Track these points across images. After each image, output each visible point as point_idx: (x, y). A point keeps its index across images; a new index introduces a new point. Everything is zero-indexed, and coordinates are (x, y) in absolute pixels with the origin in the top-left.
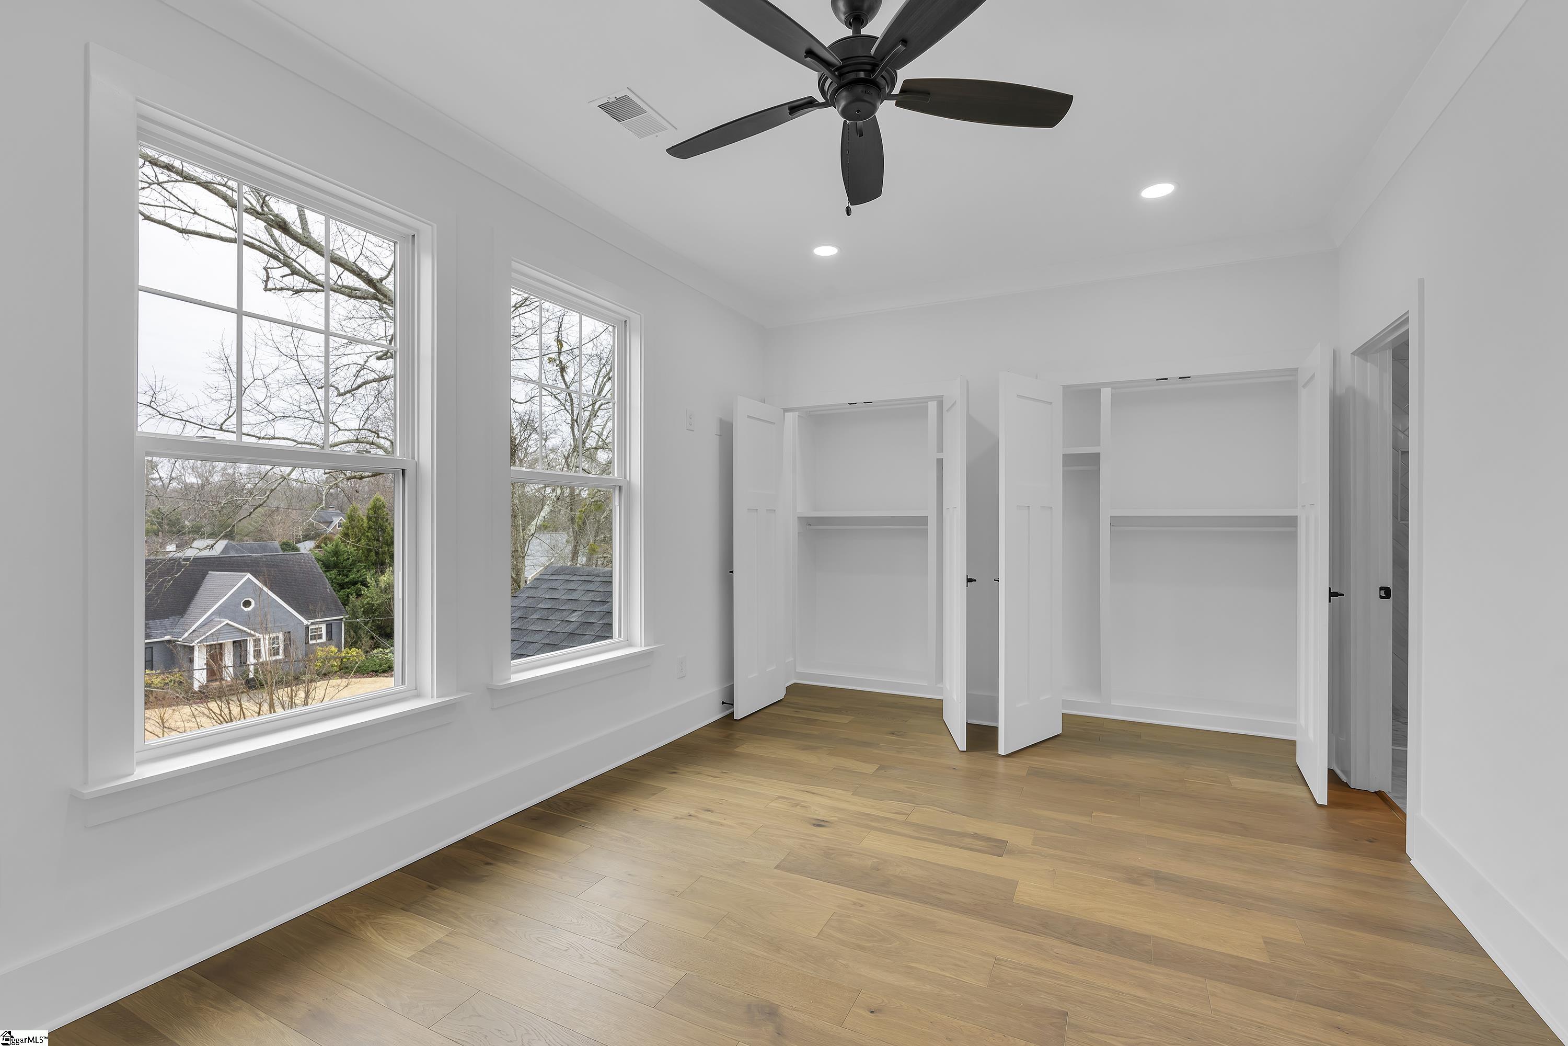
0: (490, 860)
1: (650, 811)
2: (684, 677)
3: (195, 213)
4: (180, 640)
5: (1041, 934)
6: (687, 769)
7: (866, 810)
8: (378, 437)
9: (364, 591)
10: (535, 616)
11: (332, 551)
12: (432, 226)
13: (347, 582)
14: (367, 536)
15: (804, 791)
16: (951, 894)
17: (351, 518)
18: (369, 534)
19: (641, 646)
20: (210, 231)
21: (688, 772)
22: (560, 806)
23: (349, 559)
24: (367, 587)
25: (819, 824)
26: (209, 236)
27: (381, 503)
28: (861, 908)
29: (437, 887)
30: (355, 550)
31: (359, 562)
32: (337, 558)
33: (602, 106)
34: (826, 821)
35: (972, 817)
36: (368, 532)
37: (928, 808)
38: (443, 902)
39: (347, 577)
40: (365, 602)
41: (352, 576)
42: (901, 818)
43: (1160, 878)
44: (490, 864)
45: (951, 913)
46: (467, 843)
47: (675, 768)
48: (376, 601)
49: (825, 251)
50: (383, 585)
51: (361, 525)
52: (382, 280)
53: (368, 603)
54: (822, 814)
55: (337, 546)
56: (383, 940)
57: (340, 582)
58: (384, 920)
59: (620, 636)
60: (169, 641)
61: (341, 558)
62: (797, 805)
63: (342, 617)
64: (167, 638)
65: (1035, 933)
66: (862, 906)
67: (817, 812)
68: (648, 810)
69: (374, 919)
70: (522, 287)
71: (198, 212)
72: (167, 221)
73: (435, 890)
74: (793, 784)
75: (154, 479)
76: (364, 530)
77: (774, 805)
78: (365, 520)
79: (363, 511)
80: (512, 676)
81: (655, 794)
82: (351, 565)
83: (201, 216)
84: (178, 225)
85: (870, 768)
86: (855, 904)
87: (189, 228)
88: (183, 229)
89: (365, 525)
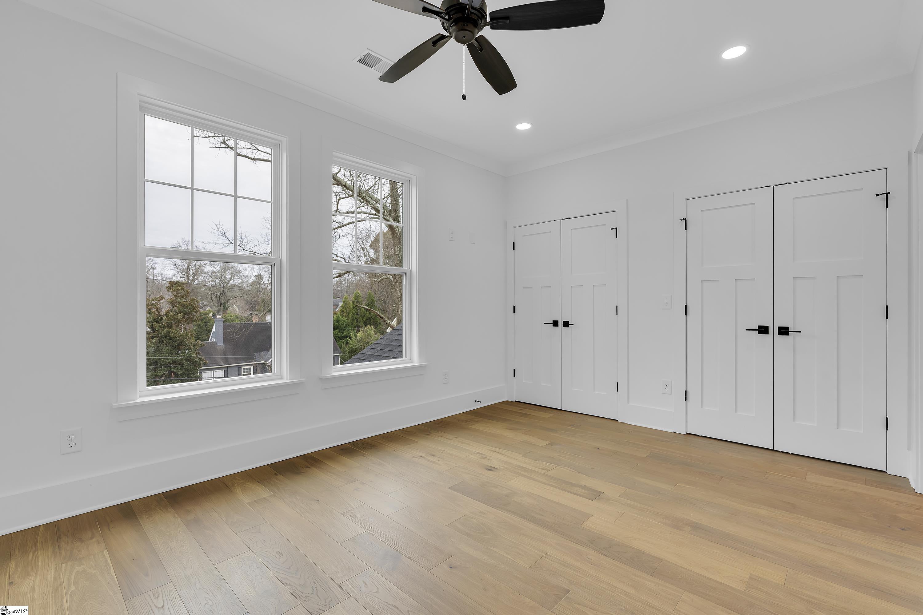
0: (309, 466)
1: (402, 452)
2: (448, 383)
3: (258, 150)
4: (268, 363)
5: (585, 546)
6: (436, 434)
7: (524, 465)
8: (337, 257)
9: (350, 341)
10: (388, 349)
11: (336, 320)
12: (286, 138)
13: (343, 336)
14: (352, 312)
15: (493, 451)
16: (543, 516)
17: (345, 303)
18: (353, 311)
19: (417, 363)
20: (265, 158)
21: (436, 435)
22: (359, 445)
23: (344, 324)
24: (351, 339)
25: (490, 469)
26: (264, 160)
27: (359, 294)
28: (483, 515)
29: (279, 474)
30: (346, 319)
31: (348, 326)
32: (338, 323)
33: (360, 61)
34: (496, 468)
35: (589, 476)
36: (352, 310)
37: (565, 468)
38: (277, 481)
39: (343, 334)
40: (350, 347)
41: (345, 333)
42: (543, 472)
43: (696, 528)
44: (308, 467)
45: (535, 526)
46: (304, 457)
47: (430, 433)
48: (355, 346)
49: (523, 126)
50: (358, 338)
51: (349, 306)
52: (337, 174)
53: (351, 348)
54: (495, 464)
55: (338, 317)
56: (241, 494)
57: (339, 336)
58: (247, 485)
59: (406, 357)
60: (263, 363)
61: (340, 323)
62: (485, 458)
63: (339, 354)
64: (262, 362)
65: (582, 545)
66: (485, 514)
67: (494, 463)
68: (401, 452)
69: (244, 484)
70: (337, 163)
71: (258, 149)
72: (247, 155)
73: (277, 475)
74: (488, 447)
75: (262, 284)
76: (351, 309)
77: (473, 457)
78: (351, 304)
79: (350, 300)
80: (333, 373)
81: (411, 444)
82: (344, 327)
83: (260, 151)
84: (252, 157)
85: (545, 443)
86: (481, 512)
87: (256, 157)
88: (253, 158)
89: (351, 306)
